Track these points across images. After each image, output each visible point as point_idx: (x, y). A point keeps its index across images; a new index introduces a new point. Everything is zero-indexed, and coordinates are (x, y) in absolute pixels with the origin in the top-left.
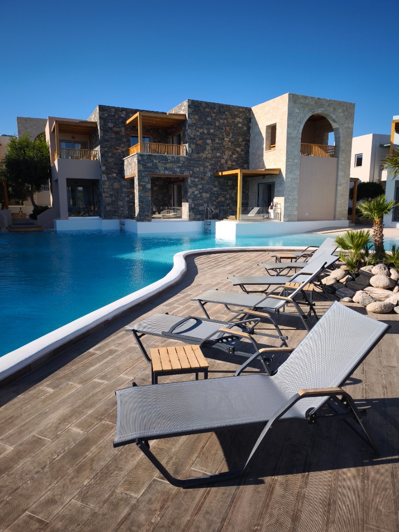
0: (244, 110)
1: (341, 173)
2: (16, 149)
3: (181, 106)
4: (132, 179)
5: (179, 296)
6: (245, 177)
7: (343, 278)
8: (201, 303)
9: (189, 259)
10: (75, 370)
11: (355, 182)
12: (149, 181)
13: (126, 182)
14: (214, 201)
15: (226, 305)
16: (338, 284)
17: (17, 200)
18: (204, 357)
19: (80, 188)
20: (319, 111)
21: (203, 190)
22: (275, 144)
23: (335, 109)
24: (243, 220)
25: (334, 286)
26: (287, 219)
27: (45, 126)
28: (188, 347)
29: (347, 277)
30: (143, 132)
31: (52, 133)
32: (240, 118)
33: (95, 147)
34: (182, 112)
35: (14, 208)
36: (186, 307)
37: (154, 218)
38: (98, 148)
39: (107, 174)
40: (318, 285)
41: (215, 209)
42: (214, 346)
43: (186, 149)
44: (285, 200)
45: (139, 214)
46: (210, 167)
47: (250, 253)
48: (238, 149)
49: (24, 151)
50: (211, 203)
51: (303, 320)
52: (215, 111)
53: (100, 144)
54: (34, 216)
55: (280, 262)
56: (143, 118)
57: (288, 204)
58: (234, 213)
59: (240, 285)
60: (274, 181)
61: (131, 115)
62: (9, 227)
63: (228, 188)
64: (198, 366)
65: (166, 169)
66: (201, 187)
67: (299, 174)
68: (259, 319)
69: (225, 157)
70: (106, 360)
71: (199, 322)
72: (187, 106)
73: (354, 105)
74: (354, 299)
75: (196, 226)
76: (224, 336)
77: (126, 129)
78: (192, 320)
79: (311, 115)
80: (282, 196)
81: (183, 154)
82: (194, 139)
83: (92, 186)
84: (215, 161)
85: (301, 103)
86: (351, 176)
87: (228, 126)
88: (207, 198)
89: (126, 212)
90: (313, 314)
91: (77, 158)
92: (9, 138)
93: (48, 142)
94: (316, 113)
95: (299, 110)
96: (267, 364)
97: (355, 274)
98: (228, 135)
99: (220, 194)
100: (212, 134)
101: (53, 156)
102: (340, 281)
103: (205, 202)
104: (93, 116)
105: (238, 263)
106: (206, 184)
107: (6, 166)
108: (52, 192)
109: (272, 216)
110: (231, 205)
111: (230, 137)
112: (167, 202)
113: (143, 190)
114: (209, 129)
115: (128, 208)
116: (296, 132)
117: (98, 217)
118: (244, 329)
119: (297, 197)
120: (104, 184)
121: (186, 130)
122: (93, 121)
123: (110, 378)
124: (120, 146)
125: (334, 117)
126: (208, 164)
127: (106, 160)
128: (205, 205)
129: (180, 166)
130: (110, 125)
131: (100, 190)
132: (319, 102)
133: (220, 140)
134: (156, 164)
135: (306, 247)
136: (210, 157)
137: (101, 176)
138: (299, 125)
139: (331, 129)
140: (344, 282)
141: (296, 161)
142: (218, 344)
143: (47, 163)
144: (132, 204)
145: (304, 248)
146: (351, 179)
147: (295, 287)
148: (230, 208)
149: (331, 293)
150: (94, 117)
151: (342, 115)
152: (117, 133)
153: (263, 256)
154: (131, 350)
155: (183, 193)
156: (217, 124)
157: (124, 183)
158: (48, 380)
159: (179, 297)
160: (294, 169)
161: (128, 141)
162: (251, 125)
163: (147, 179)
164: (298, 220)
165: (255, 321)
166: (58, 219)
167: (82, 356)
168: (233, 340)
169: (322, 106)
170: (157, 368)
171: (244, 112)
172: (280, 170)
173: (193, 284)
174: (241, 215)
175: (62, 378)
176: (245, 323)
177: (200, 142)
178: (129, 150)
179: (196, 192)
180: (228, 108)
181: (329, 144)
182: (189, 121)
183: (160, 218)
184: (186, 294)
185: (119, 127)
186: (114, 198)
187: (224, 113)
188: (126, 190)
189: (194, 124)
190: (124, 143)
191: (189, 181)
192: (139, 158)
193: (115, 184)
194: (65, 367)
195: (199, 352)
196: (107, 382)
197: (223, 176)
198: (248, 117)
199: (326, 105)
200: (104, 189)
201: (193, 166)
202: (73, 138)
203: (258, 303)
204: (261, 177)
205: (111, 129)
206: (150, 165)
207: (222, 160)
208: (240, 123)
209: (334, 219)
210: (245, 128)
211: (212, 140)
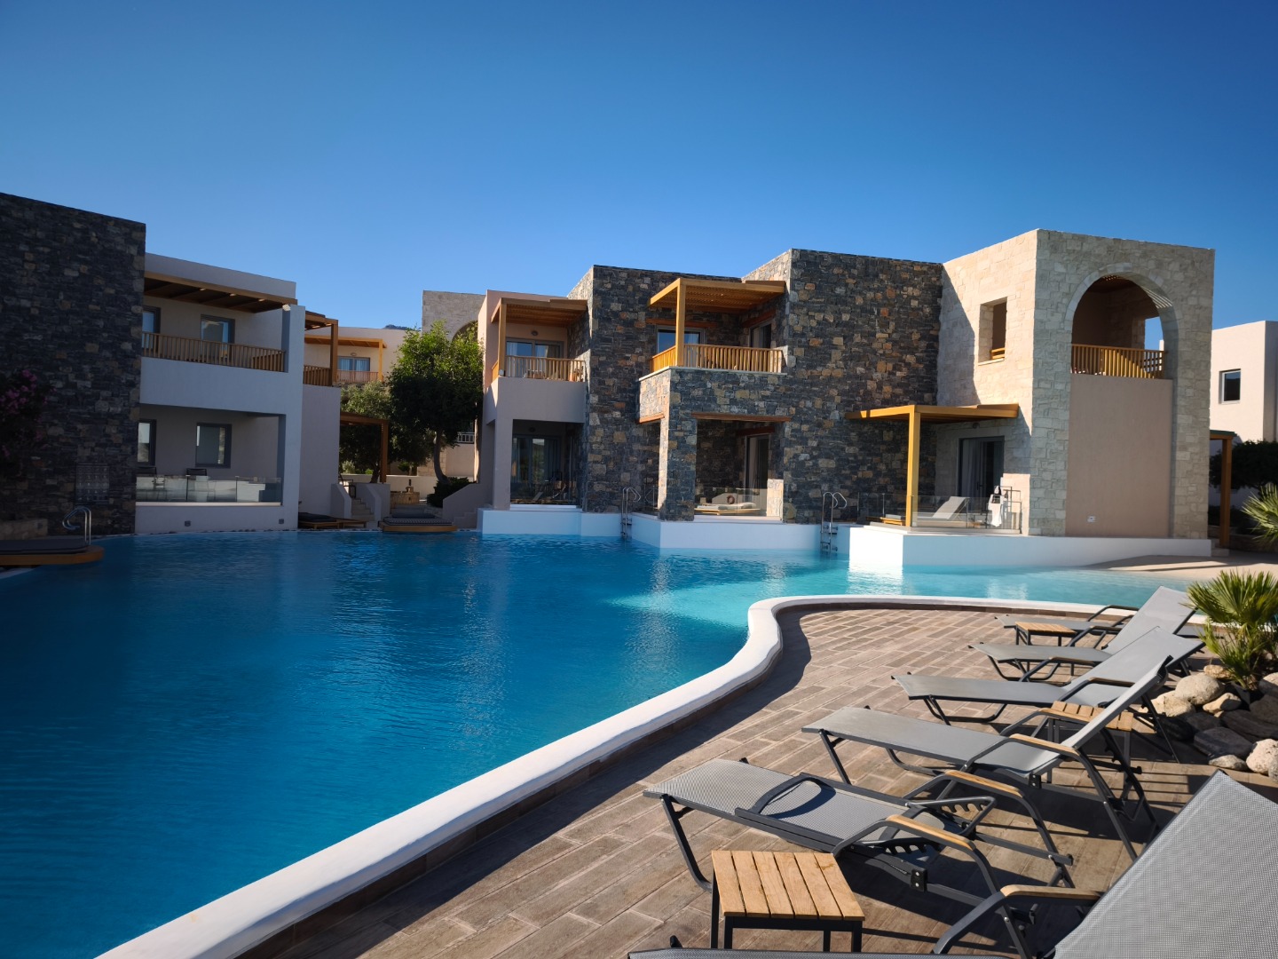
0: (925, 269)
1: (1183, 419)
2: (417, 357)
3: (774, 264)
4: (655, 426)
5: (766, 713)
6: (926, 424)
7: (1213, 698)
8: (827, 740)
9: (788, 618)
10: (525, 881)
11: (1225, 441)
12: (693, 427)
13: (642, 430)
14: (847, 477)
15: (891, 750)
16: (1199, 716)
17: (405, 463)
18: (849, 890)
19: (541, 442)
20: (1119, 269)
21: (821, 452)
22: (1004, 346)
23: (1160, 265)
24: (921, 527)
25: (1189, 720)
26: (1038, 530)
27: (479, 308)
28: (807, 858)
29: (1225, 697)
30: (686, 322)
31: (493, 323)
32: (914, 286)
33: (580, 353)
34: (777, 278)
35: (397, 481)
36: (785, 745)
37: (700, 513)
38: (586, 357)
39: (602, 412)
40: (1143, 715)
41: (850, 496)
42: (870, 862)
43: (783, 358)
44: (1032, 481)
45: (667, 503)
46: (838, 399)
47: (944, 612)
48: (910, 358)
49: (432, 360)
50: (840, 482)
51: (1111, 813)
52: (855, 272)
53: (590, 346)
54: (436, 500)
55: (1030, 644)
56: (689, 291)
57: (1040, 493)
58: (898, 508)
59: (925, 698)
60: (1001, 435)
61: (661, 284)
62: (384, 521)
63: (883, 447)
64: (836, 913)
65: (733, 402)
66: (815, 444)
67: (1067, 417)
68: (992, 799)
69: (877, 376)
70: (595, 865)
71: (827, 791)
72: (790, 264)
73: (1211, 253)
74: (1252, 761)
75: (800, 537)
76: (897, 837)
77: (649, 316)
78: (809, 784)
79: (1097, 279)
80: (1026, 471)
81: (775, 368)
82: (803, 335)
83: (564, 436)
84: (850, 385)
85: (1069, 252)
86: (1212, 427)
87: (884, 305)
88: (829, 470)
89: (637, 497)
90: (1134, 796)
91: (539, 377)
92: (403, 333)
93: (482, 343)
94: (1110, 272)
95: (1066, 267)
96: (1021, 927)
97: (1250, 691)
98: (884, 325)
99: (863, 463)
100: (846, 324)
101: (490, 371)
102: (1206, 707)
103: (825, 480)
104: (581, 288)
105: (915, 638)
106: (828, 437)
107: (392, 391)
108: (479, 448)
109: (996, 520)
110: (890, 488)
111: (890, 331)
112: (731, 477)
113: (678, 448)
114: (838, 313)
115: (642, 488)
116: (1058, 317)
117: (574, 507)
118: (950, 822)
119: (1063, 475)
120: (594, 434)
121: (784, 316)
122: (579, 298)
123: (608, 913)
124: (632, 352)
125: (1159, 282)
126: (834, 392)
127: (601, 383)
128: (825, 487)
129: (767, 397)
130: (615, 306)
131: (584, 446)
132: (1116, 248)
133: (865, 337)
134: (712, 391)
135: (1100, 608)
136: (840, 376)
137: (588, 415)
138: (1065, 301)
139: (1152, 311)
140: (1217, 711)
141: (1059, 387)
142: (882, 856)
143: (475, 386)
144: (651, 480)
145: (1094, 609)
146: (1213, 432)
147: (1080, 717)
148: (888, 497)
149: (1178, 740)
150: (582, 290)
151: (1179, 277)
152: (629, 324)
153: (979, 624)
154: (654, 845)
155: (770, 458)
156: (859, 301)
157: (636, 432)
158: (462, 902)
159: (767, 717)
160: (1054, 406)
161: (653, 341)
162: (941, 302)
163: (688, 426)
164: (1069, 534)
165: (978, 804)
166: (488, 508)
167: (539, 848)
168: (922, 851)
169: (1125, 256)
170: (729, 904)
171: (924, 272)
172: (1017, 408)
173: (800, 686)
174: (915, 513)
175: (493, 899)
176: (952, 806)
177: (816, 342)
178: (652, 360)
179: (803, 457)
180: (886, 265)
181: (1148, 346)
182: (793, 296)
183: (712, 513)
184: (783, 710)
185: (635, 312)
186: (611, 465)
187: (877, 276)
188: (640, 448)
189: (805, 302)
190: (642, 345)
191: (787, 429)
192: (675, 378)
193: (616, 433)
194: (501, 871)
195: (836, 875)
196: (598, 925)
197: (869, 420)
198: (935, 284)
199: (1138, 255)
200: (591, 444)
201: (798, 397)
202: (535, 333)
203: (983, 754)
204: (969, 424)
205: (616, 314)
206: (697, 393)
207: (869, 382)
208: (915, 298)
209: (1170, 536)
210: (927, 310)
211: (845, 338)
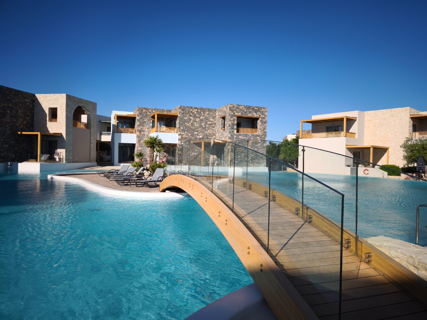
0: (30, 95)
14: (11, 150)
20: (81, 105)
21: (4, 142)
22: (57, 119)
23: (88, 105)
26: (67, 162)
32: (28, 99)
44: (66, 151)
46: (9, 128)
48: (27, 118)
52: (13, 93)
57: (67, 153)
66: (2, 140)
67: (73, 137)
69: (19, 122)
73: (96, 104)
79: (77, 107)
80: (64, 149)
84: (12, 124)
85: (72, 100)
87: (20, 103)
88: (6, 148)
94: (79, 105)
95: (71, 103)
98: (21, 109)
99: (16, 146)
100: (10, 107)
103: (5, 151)
106: (6, 138)
109: (57, 160)
114: (8, 104)
116: (70, 114)
119: (71, 149)
125: (88, 109)
126: (7, 126)
132: (80, 100)
133: (16, 111)
136: (9, 121)
138: (71, 111)
141: (71, 130)
151: (91, 108)
156: (14, 101)
160: (70, 134)
162: (35, 104)
164: (73, 162)
169: (82, 102)
172: (61, 134)
177: (2, 111)
180: (21, 92)
187: (18, 95)
197: (22, 135)
198: (33, 99)
199: (84, 102)
207: (17, 124)
208: (28, 102)
209: (90, 162)
210: (31, 106)
211: (10, 111)
